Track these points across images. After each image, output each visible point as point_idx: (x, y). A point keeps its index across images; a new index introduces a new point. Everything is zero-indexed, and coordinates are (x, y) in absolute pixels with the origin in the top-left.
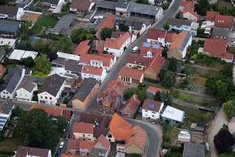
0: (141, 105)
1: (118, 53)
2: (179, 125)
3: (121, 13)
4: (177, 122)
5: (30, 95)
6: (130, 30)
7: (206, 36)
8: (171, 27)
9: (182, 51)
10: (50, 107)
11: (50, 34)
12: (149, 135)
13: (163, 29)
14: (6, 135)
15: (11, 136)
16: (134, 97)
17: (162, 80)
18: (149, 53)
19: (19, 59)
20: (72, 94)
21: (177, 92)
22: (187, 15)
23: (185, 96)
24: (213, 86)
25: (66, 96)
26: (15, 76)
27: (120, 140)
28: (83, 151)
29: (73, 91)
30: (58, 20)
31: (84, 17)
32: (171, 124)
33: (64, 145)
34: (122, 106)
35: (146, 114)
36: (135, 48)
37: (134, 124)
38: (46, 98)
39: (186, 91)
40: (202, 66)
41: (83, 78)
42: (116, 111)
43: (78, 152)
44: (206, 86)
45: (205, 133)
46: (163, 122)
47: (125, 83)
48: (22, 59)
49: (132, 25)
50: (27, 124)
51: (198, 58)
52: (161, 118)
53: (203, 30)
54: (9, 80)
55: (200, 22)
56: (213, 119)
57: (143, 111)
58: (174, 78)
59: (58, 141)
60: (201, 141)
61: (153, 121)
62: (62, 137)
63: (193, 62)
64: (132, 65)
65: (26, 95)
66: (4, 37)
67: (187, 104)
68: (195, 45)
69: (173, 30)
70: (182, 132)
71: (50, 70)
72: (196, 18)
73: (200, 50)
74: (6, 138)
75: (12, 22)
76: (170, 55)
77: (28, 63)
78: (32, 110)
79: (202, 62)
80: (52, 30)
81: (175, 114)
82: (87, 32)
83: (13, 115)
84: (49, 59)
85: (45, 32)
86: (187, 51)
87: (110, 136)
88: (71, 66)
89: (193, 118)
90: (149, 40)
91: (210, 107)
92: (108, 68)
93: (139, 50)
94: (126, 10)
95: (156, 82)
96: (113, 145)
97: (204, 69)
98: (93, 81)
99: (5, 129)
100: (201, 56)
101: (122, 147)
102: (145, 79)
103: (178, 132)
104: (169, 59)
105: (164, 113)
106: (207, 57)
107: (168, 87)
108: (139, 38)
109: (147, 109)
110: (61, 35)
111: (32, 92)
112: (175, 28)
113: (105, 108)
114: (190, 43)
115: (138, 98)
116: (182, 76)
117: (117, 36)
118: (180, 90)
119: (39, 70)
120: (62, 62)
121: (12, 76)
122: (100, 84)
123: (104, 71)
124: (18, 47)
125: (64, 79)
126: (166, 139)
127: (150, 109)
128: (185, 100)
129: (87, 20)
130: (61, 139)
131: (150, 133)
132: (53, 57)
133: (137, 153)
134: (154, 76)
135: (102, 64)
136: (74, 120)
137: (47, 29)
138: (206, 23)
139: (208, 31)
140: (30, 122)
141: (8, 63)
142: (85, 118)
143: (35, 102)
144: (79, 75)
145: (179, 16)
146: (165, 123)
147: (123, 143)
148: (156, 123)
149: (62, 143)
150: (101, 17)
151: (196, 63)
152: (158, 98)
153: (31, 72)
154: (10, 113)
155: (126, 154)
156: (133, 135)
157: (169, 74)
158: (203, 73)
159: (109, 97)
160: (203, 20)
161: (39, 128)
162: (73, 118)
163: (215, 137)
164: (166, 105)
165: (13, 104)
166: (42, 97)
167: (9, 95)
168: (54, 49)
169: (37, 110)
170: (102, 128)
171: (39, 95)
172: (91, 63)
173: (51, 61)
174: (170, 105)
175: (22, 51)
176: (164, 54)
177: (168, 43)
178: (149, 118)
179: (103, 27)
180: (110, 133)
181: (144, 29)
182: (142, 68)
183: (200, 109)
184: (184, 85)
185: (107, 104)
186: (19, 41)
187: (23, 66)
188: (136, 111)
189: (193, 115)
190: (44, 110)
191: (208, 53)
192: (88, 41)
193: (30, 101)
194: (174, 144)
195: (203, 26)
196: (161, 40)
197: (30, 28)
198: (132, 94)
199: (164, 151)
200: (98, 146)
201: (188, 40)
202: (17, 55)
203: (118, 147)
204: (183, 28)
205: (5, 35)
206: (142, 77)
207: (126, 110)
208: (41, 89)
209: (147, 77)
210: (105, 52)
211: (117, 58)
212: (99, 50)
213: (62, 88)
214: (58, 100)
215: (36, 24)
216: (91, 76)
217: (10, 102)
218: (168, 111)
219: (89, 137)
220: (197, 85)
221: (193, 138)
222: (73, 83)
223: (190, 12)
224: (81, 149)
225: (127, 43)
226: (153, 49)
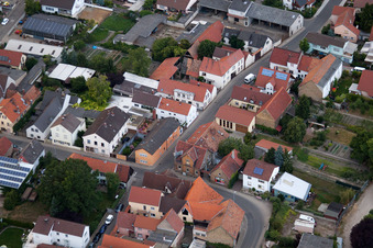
0: (242, 169)
1: (221, 81)
2: (300, 205)
3: (237, 19)
4: (297, 200)
5: (71, 137)
6: (246, 46)
7: (366, 65)
8: (312, 47)
9: (323, 86)
10: (100, 159)
11: (119, 43)
12: (249, 215)
13: (298, 50)
14: (25, 196)
15: (32, 198)
16: (233, 154)
17: (283, 130)
19: (64, 79)
20: (138, 140)
21: (306, 152)
22: (340, 29)
23: (318, 158)
24: (362, 147)
25: (128, 144)
26: (53, 104)
27: (201, 219)
28: (140, 232)
29: (140, 136)
30: (136, 22)
31: (177, 20)
32: (287, 202)
33: (113, 220)
34: (213, 167)
35: (250, 182)
36: (250, 76)
37: (228, 196)
38: (96, 143)
39: (320, 151)
40: (353, 112)
41: (159, 117)
42: (202, 175)
43: (131, 233)
44: (351, 146)
45: (339, 221)
46: (275, 198)
47: (222, 131)
48: (69, 78)
49: (250, 39)
50: (56, 183)
51: (347, 101)
52: (272, 190)
53: (364, 56)
54: (42, 111)
55: (361, 43)
56: (357, 200)
57: (245, 177)
58: (303, 128)
59: (105, 213)
60: (331, 233)
61: (260, 194)
62: (111, 207)
63: (339, 105)
64: (240, 103)
65: (65, 137)
66: (47, 43)
67: (318, 173)
68: (347, 79)
69: (316, 53)
70: (302, 217)
71: (109, 100)
72: (355, 36)
73: (353, 88)
74: (25, 201)
75: (63, 20)
76: (303, 91)
77: (77, 87)
78: (68, 162)
79: (353, 107)
80: (122, 37)
81: (295, 187)
82: (176, 45)
83: (41, 165)
84: (109, 83)
85: (112, 39)
86: (333, 87)
87: (186, 213)
88: (146, 98)
89: (324, 196)
90: (272, 65)
91: (355, 180)
92: (201, 105)
93: (255, 80)
94: (244, 14)
95: (274, 133)
96: (188, 226)
97: (354, 118)
98: (174, 123)
99: (24, 186)
100: (354, 97)
101: (201, 232)
102: (257, 126)
103: (296, 216)
104: (300, 98)
105: (278, 183)
106: (363, 100)
107: (292, 142)
108: (259, 61)
109: (251, 175)
110: (135, 47)
111: (76, 132)
112: (318, 48)
113: (185, 168)
114: (338, 74)
115: (239, 156)
116: (319, 127)
117: (223, 55)
118: (311, 149)
119: (93, 99)
120: (130, 89)
121: (48, 104)
122: (185, 128)
123: (193, 109)
124: (67, 60)
125: (128, 116)
126: (274, 225)
127: (256, 176)
128: (317, 166)
129: (181, 26)
130: (109, 210)
131: (251, 213)
132: (116, 79)
133: (225, 243)
134: (271, 123)
135: (192, 98)
136: (134, 182)
137: (116, 34)
138: (369, 45)
139: (371, 57)
140: (61, 180)
141: (47, 84)
143: (79, 148)
144: (153, 111)
145: (328, 31)
146: (278, 200)
147: (204, 225)
148: (263, 199)
149: (110, 217)
150: (204, 23)
151: (343, 107)
152: (271, 158)
153: (79, 101)
154: (37, 162)
155: (207, 243)
156: (221, 214)
157: (295, 121)
158: (353, 125)
159: (193, 151)
160: (367, 40)
161: (74, 189)
162: (133, 178)
163: (354, 229)
164: (282, 171)
165: (42, 148)
166: (89, 142)
167: (40, 133)
168: (120, 68)
169: (74, 161)
170: (175, 198)
171: (85, 138)
172: (176, 94)
173: (112, 86)
174: (290, 172)
175: (71, 67)
176: (294, 90)
177: (303, 73)
178: (254, 189)
179: (203, 38)
180: (185, 207)
181: (268, 46)
182: (255, 109)
183: (338, 182)
184: (319, 141)
185: (188, 161)
186: (70, 51)
187: (68, 91)
188: (233, 176)
189: (324, 191)
190: (85, 163)
191: (365, 94)
192: (176, 60)
193: (71, 146)
194: (288, 234)
195: (364, 50)
196: (293, 67)
197: (90, 32)
198: (231, 149)
199: (269, 243)
200: (164, 226)
201: (335, 70)
202: (63, 72)
203: (195, 231)
204: (331, 49)
205: (50, 40)
206: (253, 123)
207: (218, 174)
208: (90, 129)
209: (261, 123)
210: (201, 79)
211: (219, 90)
212: (192, 75)
213: (123, 131)
214: (116, 149)
215: (100, 26)
216: (172, 115)
217: (38, 143)
218: (285, 181)
219: (153, 211)
220: (339, 144)
221: (319, 227)
222: (141, 123)
223: (347, 25)
224: (136, 229)
225: (237, 67)
226: (277, 80)
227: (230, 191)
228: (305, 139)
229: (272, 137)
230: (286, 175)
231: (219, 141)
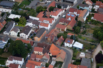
0: (64, 41)
1: (56, 17)
2: (81, 50)
4: (80, 49)
5: (16, 34)
6: (62, 8)
7: (95, 12)
8: (80, 7)
9: (84, 18)
10: (25, 40)
12: (67, 54)
13: (76, 8)
14: (5, 51)
15: (7, 51)
16: (62, 37)
17: (74, 30)
18: (69, 18)
19: (13, 18)
20: (35, 35)
21: (81, 36)
22: (87, 2)
23: (84, 37)
24: (97, 34)
25: (32, 35)
27: (54, 55)
28: (37, 59)
29: (35, 33)
30: (31, 2)
31: (42, 1)
32: (77, 50)
33: (30, 56)
34: (56, 41)
35: (66, 44)
37: (61, 49)
38: (23, 35)
39: (85, 35)
40: (93, 25)
41: (40, 28)
42: (53, 43)
43: (35, 60)
44: (93, 34)
45: (92, 54)
46: (74, 48)
47: (58, 31)
48: (14, 18)
49: (63, 6)
50: (14, 47)
51: (91, 22)
52: (73, 46)
53: (94, 9)
54: (7, 27)
55: (93, 6)
56: (96, 48)
57: (65, 43)
58: (80, 30)
59: (27, 54)
60: (90, 57)
61: (69, 48)
62: (29, 53)
63: (89, 23)
64: (62, 23)
65: (15, 34)
66: (7, 9)
67: (85, 41)
68: (90, 16)
69: (81, 9)
71: (26, 24)
72: (91, 4)
73: (92, 18)
74: (5, 52)
75: (11, 2)
76: (79, 19)
77: (16, 20)
78: (17, 41)
79: (93, 23)
80: (28, 6)
81: (79, 45)
82: (43, 8)
83: (8, 42)
84: (26, 19)
85: (25, 7)
86: (87, 18)
87: (50, 53)
88: (35, 22)
89: (87, 47)
90: (70, 13)
92: (51, 24)
93: (65, 17)
95: (72, 31)
96: (51, 57)
97: (93, 26)
98: (44, 29)
99: (4, 48)
100: (93, 21)
101: (55, 58)
102: (67, 29)
103: (80, 53)
104: (78, 21)
105: (74, 44)
106: (95, 21)
107: (77, 33)
108: (66, 12)
109: (67, 42)
110: (31, 9)
111: (17, 33)
112: (82, 8)
113: (48, 41)
114: (88, 15)
115: (63, 38)
116: (84, 29)
117: (56, 10)
118: (82, 35)
119: (21, 24)
120: (31, 21)
121: (9, 25)
122: (47, 31)
123: (49, 25)
124: (13, 13)
125: (32, 28)
126: (74, 56)
127: (68, 43)
128: (84, 40)
129: (44, 3)
130: (28, 54)
131: (68, 53)
132: (27, 18)
133: (61, 61)
134: (71, 28)
135: (48, 22)
136: (35, 46)
137: (26, 6)
138: (95, 6)
139: (96, 10)
140: (15, 46)
141: (8, 20)
142: (40, 45)
143: (18, 37)
144: (38, 26)
145: (84, 3)
146: (74, 49)
147: (55, 56)
148: (70, 49)
149: (29, 55)
150: (50, 2)
151: (90, 23)
152: (72, 38)
153: (17, 24)
154: (7, 41)
155: (56, 61)
156: (60, 54)
157: (77, 28)
158: (93, 28)
159: (50, 37)
160: (95, 5)
161: (19, 48)
162: (34, 45)
163: (96, 56)
164: (75, 41)
165: (9, 37)
166: (21, 35)
167: (7, 33)
168: (28, 15)
169: (18, 40)
170: (47, 50)
171: (20, 34)
172: (44, 21)
173: (26, 20)
174: (77, 41)
175: (14, 15)
176: (76, 19)
177: (78, 14)
178: (68, 46)
179: (50, 6)
180: (50, 52)
181: (68, 8)
182: (66, 25)
183: (90, 44)
184: (84, 33)
185: (49, 39)
186: (13, 11)
187: (14, 21)
188: (62, 43)
190: (21, 41)
191: (95, 20)
192: (43, 12)
193: (16, 37)
194: (78, 58)
195: (94, 8)
196: (75, 13)
197: (18, 5)
199: (73, 61)
200: (44, 57)
201: (87, 13)
202: (12, 16)
203: (53, 58)
204: (85, 8)
205: (7, 8)
206: (66, 29)
207: (58, 43)
208: (21, 32)
210: (50, 17)
211: (56, 20)
212: (48, 16)
213: (30, 32)
214: (29, 37)
215: (21, 3)
216: (44, 27)
217: (7, 36)
218: (76, 44)
219: (41, 53)
220: (90, 33)
221: (86, 56)
222: (35, 29)
223: (89, 1)
224: (37, 58)
225: (60, 13)
226: (72, 17)
227: (61, 47)
228: (80, 32)
229: (71, 32)
230: (76, 42)
231: (57, 34)
